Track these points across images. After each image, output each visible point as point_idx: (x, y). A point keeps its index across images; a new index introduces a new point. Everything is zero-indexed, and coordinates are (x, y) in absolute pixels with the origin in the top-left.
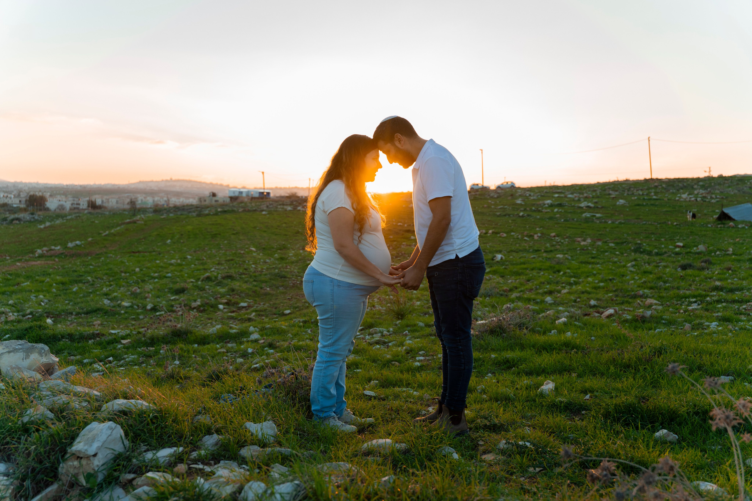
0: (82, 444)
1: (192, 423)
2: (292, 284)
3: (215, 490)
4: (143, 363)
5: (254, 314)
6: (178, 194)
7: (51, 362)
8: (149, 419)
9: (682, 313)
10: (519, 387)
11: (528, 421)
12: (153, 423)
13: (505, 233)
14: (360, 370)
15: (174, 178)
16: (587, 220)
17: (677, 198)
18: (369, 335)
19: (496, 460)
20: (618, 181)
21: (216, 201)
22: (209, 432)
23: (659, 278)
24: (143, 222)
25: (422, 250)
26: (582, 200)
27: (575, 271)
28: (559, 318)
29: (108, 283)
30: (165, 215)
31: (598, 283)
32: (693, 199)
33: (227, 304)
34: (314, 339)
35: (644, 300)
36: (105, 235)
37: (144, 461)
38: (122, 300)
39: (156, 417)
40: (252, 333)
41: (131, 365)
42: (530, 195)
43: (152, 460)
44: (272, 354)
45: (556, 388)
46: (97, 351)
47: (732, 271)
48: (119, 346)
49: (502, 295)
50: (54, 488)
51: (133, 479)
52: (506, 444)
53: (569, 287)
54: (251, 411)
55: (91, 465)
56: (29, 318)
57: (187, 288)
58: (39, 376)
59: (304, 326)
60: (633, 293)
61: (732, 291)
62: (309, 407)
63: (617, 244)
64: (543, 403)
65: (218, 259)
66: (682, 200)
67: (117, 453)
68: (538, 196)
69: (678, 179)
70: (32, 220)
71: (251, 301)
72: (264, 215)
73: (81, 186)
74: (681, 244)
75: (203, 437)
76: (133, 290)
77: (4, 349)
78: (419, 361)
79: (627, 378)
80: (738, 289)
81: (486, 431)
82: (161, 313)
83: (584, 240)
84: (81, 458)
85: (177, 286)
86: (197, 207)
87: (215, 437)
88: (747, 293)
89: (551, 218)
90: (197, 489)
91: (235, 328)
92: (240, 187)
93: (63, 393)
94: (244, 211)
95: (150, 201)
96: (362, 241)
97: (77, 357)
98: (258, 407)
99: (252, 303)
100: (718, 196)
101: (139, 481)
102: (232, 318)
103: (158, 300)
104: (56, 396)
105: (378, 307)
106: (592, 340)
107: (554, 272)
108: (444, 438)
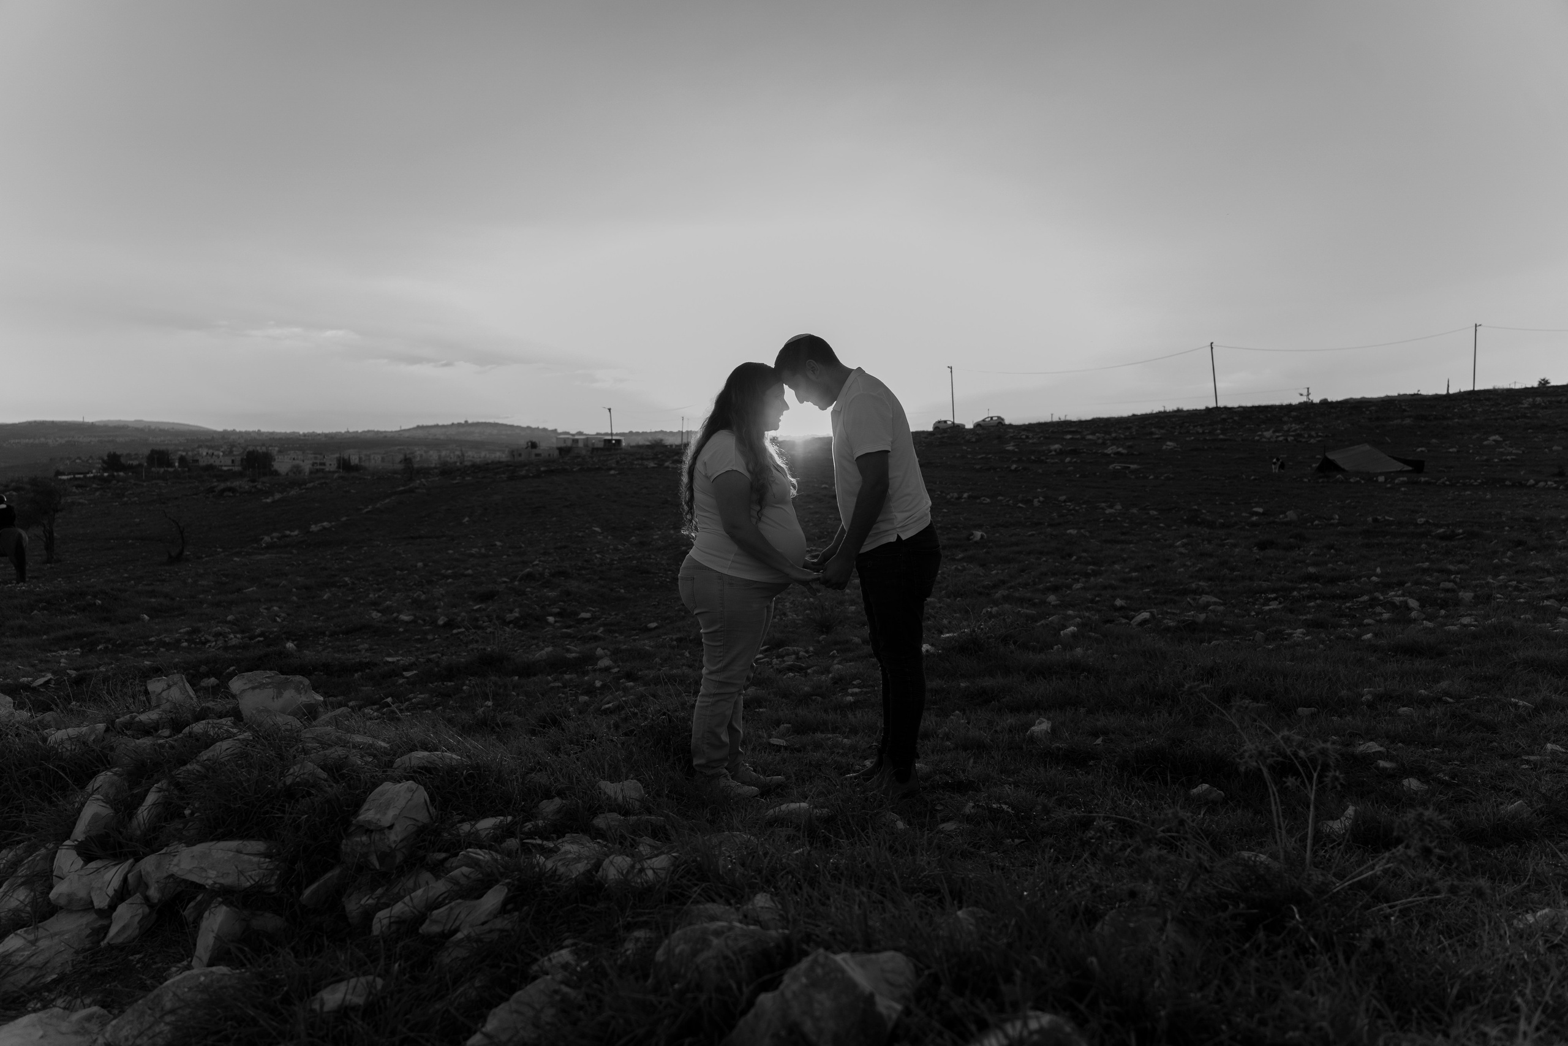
0: (372, 812)
1: (523, 783)
2: (658, 583)
3: (562, 870)
4: (437, 705)
5: (601, 629)
6: (477, 445)
7: (313, 702)
8: (462, 778)
9: (1253, 616)
10: (998, 728)
11: (1009, 777)
12: (469, 784)
13: (988, 497)
14: (765, 710)
15: (470, 421)
16: (1116, 475)
17: (1257, 438)
18: (777, 658)
19: (958, 831)
20: (1165, 412)
21: (537, 455)
22: (548, 795)
23: (1224, 563)
24: (424, 491)
25: (850, 529)
26: (1109, 443)
27: (1095, 555)
28: (1065, 627)
29: (375, 586)
30: (458, 478)
31: (1129, 572)
32: (1281, 439)
33: (560, 614)
34: (696, 664)
35: (1198, 597)
36: (367, 512)
37: (459, 835)
38: (399, 612)
39: (471, 776)
40: (601, 658)
41: (419, 708)
42: (1027, 437)
43: (469, 834)
44: (632, 688)
45: (1053, 729)
46: (367, 689)
47: (1336, 550)
48: (401, 681)
49: (980, 594)
50: (336, 872)
51: (446, 859)
52: (973, 807)
53: (1084, 580)
54: (606, 767)
55: (386, 840)
56: (259, 641)
57: (498, 592)
58: (297, 723)
59: (678, 646)
60: (1181, 587)
61: (1333, 581)
62: (690, 761)
63: (1162, 511)
64: (1034, 751)
65: (543, 545)
66: (1264, 440)
67: (420, 824)
68: (1040, 438)
69: (1259, 407)
70: (253, 490)
71: (597, 609)
72: (613, 475)
73: (326, 435)
74: (1260, 510)
75: (539, 803)
76: (415, 595)
77: (246, 684)
78: (852, 695)
79: (1159, 712)
80: (1342, 579)
81: (948, 791)
82: (460, 630)
83: (1111, 507)
84: (372, 831)
85: (483, 589)
86: (508, 466)
87: (557, 801)
88: (1355, 584)
89: (1060, 473)
90: (537, 869)
91: (574, 651)
92: (573, 432)
93: (336, 744)
94: (581, 470)
95: (434, 457)
96: (763, 518)
97: (339, 698)
98: (616, 762)
99: (597, 613)
100: (1320, 434)
101: (454, 861)
102: (568, 636)
103: (455, 610)
104: (327, 749)
105: (792, 616)
106: (1114, 659)
107: (1063, 557)
108: (885, 800)
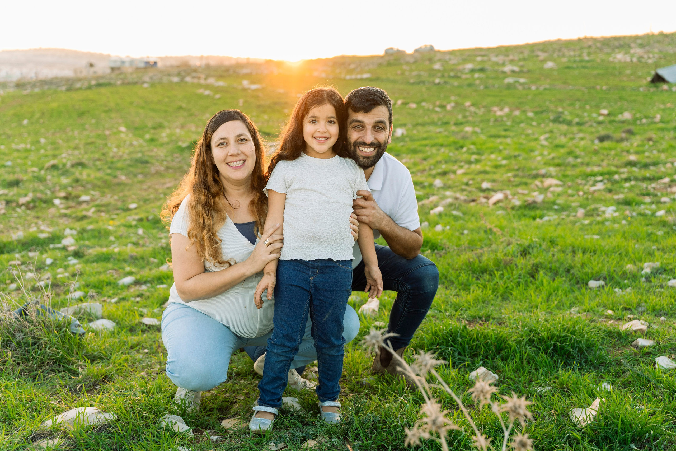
9: (581, 196)
13: (414, 102)
15: (43, 47)
16: (509, 87)
17: (611, 59)
21: (93, 72)
23: (570, 153)
26: (507, 63)
27: (479, 147)
30: (29, 89)
31: (501, 160)
32: (628, 59)
33: (66, 198)
35: (544, 180)
42: (450, 59)
47: (653, 142)
53: (467, 166)
57: (22, 180)
60: (535, 172)
61: (646, 166)
63: (536, 113)
65: (77, 142)
66: (616, 60)
68: (458, 60)
71: (97, 193)
72: (146, 88)
74: (606, 112)
80: (655, 164)
83: (501, 110)
85: (11, 178)
88: (662, 169)
89: (470, 85)
91: (46, 232)
94: (123, 84)
99: (96, 196)
100: (656, 56)
107: (457, 149)
